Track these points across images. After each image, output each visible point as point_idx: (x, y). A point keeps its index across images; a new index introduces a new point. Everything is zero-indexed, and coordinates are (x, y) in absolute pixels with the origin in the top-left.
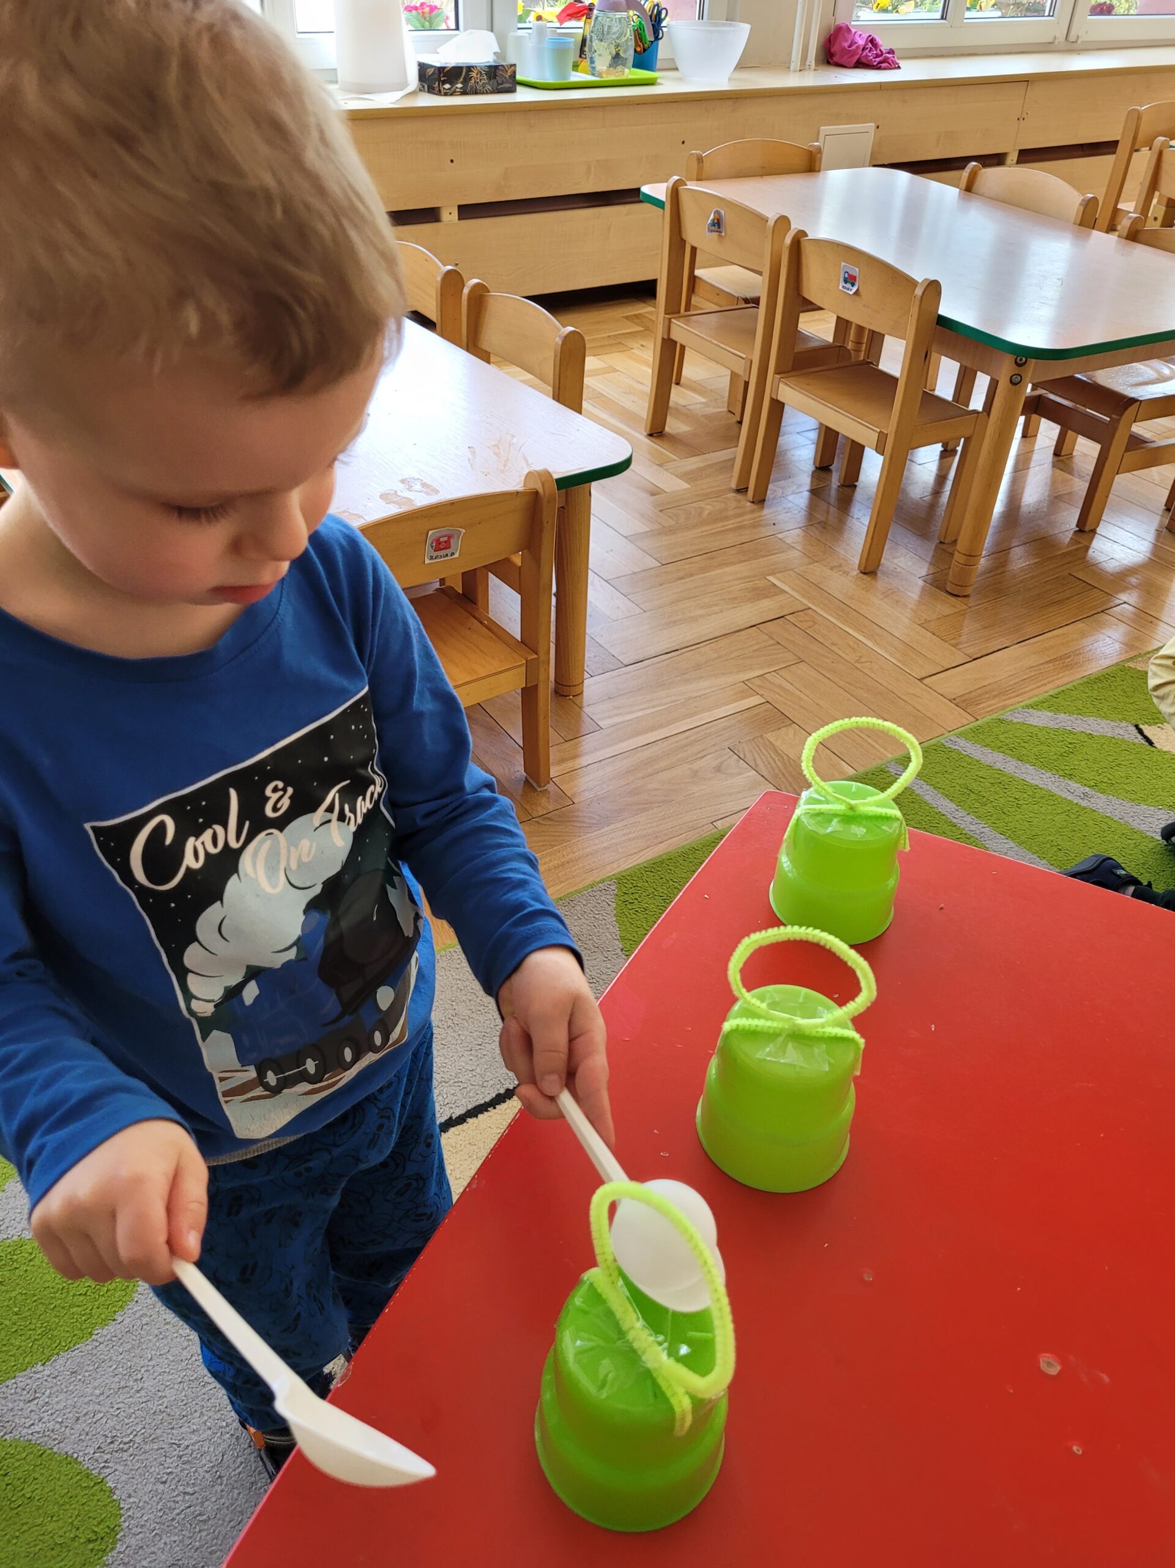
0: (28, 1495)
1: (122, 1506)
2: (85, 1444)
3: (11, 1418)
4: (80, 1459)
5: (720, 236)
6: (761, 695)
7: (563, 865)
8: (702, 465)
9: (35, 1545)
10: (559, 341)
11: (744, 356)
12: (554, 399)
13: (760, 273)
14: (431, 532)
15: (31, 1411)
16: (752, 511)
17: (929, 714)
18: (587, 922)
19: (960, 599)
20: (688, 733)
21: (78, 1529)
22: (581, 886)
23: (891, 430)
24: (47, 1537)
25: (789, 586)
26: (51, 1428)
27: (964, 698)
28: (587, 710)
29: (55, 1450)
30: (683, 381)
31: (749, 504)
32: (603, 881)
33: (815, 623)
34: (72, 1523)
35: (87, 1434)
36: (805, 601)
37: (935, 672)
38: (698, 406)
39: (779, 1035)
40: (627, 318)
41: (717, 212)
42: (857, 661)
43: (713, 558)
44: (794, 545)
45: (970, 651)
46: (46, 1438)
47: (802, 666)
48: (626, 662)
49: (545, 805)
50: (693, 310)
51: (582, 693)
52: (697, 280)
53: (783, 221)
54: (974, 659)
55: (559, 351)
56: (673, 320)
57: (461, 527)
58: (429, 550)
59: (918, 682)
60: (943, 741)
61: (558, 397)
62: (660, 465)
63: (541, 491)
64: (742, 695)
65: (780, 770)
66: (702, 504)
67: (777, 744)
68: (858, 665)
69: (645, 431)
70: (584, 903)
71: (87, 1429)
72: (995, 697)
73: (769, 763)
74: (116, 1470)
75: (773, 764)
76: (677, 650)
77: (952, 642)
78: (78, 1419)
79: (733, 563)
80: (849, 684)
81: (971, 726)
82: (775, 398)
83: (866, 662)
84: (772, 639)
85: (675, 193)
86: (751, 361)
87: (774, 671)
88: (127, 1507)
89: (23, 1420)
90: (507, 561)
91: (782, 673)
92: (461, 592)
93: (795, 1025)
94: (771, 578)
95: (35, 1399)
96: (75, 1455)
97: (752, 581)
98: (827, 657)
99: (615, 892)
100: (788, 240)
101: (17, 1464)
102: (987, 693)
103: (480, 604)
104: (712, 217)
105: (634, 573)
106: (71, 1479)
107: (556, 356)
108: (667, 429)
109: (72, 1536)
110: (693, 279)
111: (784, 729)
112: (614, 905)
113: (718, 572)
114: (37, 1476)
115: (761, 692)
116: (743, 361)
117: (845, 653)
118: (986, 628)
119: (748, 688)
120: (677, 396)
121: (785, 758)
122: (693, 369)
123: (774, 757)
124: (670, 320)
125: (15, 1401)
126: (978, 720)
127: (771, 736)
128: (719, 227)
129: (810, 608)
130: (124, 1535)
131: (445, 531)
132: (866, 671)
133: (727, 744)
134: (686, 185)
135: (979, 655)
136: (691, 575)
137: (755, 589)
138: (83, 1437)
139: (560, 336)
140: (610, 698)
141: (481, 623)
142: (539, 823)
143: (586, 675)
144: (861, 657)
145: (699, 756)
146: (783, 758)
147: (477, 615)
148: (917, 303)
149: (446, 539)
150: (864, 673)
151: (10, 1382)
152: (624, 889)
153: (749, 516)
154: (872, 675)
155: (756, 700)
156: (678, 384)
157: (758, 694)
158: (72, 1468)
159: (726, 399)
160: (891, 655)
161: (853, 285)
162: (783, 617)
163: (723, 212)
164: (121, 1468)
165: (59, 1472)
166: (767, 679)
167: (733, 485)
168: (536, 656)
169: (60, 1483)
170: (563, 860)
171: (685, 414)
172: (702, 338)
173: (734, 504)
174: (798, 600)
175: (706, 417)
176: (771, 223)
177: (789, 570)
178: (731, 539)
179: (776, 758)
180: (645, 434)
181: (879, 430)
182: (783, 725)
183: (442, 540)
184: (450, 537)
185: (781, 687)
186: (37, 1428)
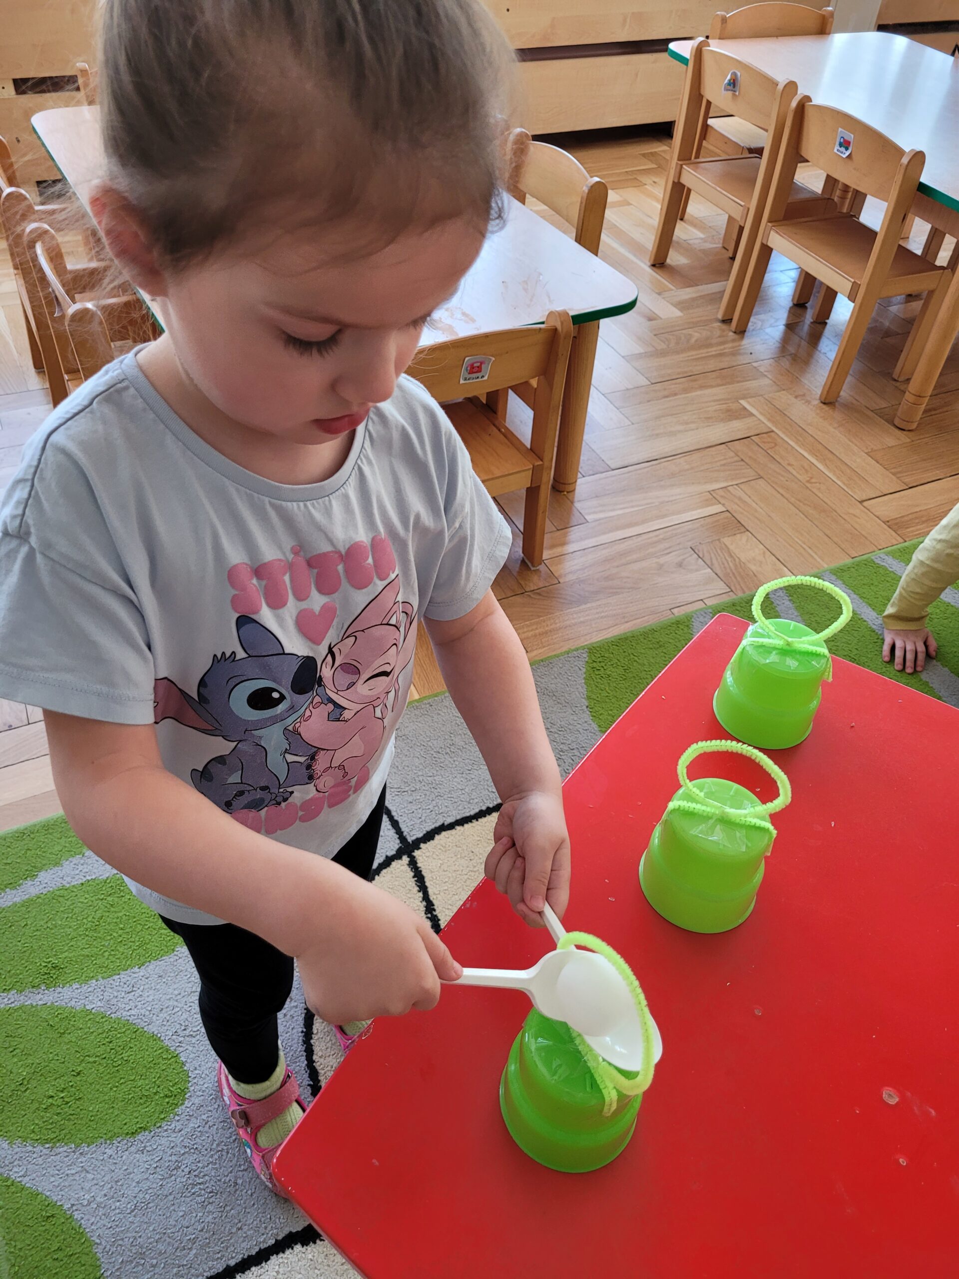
0: (125, 1059)
1: (190, 1075)
2: (166, 1028)
3: (115, 1003)
4: (162, 1038)
5: (734, 95)
6: (723, 505)
7: (546, 633)
8: (694, 295)
9: (129, 1094)
10: (586, 189)
11: (743, 203)
12: (576, 241)
13: (766, 130)
14: (467, 359)
15: (130, 1000)
16: (733, 341)
17: (863, 533)
18: (561, 681)
19: (905, 432)
20: (658, 532)
21: (159, 1087)
22: (559, 652)
23: (864, 281)
24: (137, 1090)
25: (757, 410)
26: (143, 1013)
27: (897, 521)
28: (577, 505)
29: (145, 1029)
30: (686, 217)
31: (731, 334)
32: (577, 649)
33: (776, 445)
34: (155, 1082)
35: (168, 1021)
36: (770, 425)
37: (874, 496)
38: (697, 241)
39: (711, 818)
40: (644, 155)
41: (734, 74)
42: (808, 481)
43: (695, 380)
44: (766, 373)
45: (907, 480)
46: (140, 1020)
47: (761, 482)
48: (613, 467)
49: (535, 582)
50: (703, 157)
51: (574, 490)
52: (709, 129)
53: (792, 86)
54: (910, 488)
55: (585, 198)
56: (684, 166)
57: (492, 356)
58: (464, 372)
59: (858, 503)
60: (873, 558)
61: (579, 240)
62: (659, 294)
63: (559, 328)
64: (707, 503)
65: (731, 570)
66: (690, 331)
67: (732, 547)
68: (808, 485)
69: (649, 261)
70: (561, 665)
71: (168, 1018)
72: (923, 522)
73: (723, 564)
74: (187, 1049)
75: (726, 564)
76: (656, 460)
77: (893, 470)
78: (162, 1009)
79: (711, 387)
80: (799, 501)
81: (899, 546)
82: (765, 243)
83: (816, 483)
84: (738, 456)
85: (699, 53)
86: (748, 209)
87: (736, 485)
88: (193, 1076)
89: (124, 1005)
90: (527, 383)
91: (742, 486)
92: (484, 402)
93: (723, 812)
94: (743, 402)
95: (132, 991)
96: (159, 1035)
97: (726, 403)
98: (782, 476)
99: (586, 660)
100: (794, 104)
101: (119, 1035)
102: (916, 518)
103: (499, 413)
104: (729, 77)
105: (628, 389)
106: (156, 1051)
107: (581, 203)
108: (668, 261)
109: (155, 1091)
110: (706, 127)
111: (738, 536)
112: (584, 670)
113: (699, 393)
114: (132, 1046)
115: (723, 501)
116: (741, 208)
117: (798, 473)
118: (925, 460)
119: (713, 497)
120: (681, 231)
121: (737, 560)
122: (695, 208)
123: (727, 558)
124: (681, 166)
125: (119, 991)
126: (905, 541)
127: (727, 541)
128: (734, 87)
129: (773, 431)
130: (191, 1096)
131: (479, 358)
132: (815, 490)
133: (689, 544)
134: (709, 46)
135: (915, 484)
136: (676, 394)
137: (728, 411)
138: (165, 1023)
139: (587, 186)
140: (597, 497)
141: (499, 430)
142: (529, 596)
143: (579, 475)
144: (811, 478)
145: (666, 552)
146: (735, 560)
147: (496, 423)
148: (902, 171)
149: (478, 364)
150: (813, 492)
151: (114, 977)
152: (594, 658)
153: (730, 345)
154: (820, 495)
155: (718, 508)
156: (682, 219)
157: (720, 503)
158: (156, 1044)
159: (722, 236)
160: (838, 478)
161: (847, 149)
162: (748, 437)
163: (739, 74)
164: (191, 1048)
165: (147, 1045)
166: (729, 491)
167: (720, 316)
168: (541, 463)
169: (148, 1053)
170: (547, 629)
171: (687, 249)
172: (708, 184)
173: (718, 333)
174: (763, 423)
175: (704, 251)
176: (780, 87)
177: (759, 396)
178: (712, 365)
179: (729, 560)
180: (649, 264)
181: (853, 280)
182: (738, 532)
183: (475, 365)
184: (481, 363)
185: (740, 499)
186: (133, 1012)
